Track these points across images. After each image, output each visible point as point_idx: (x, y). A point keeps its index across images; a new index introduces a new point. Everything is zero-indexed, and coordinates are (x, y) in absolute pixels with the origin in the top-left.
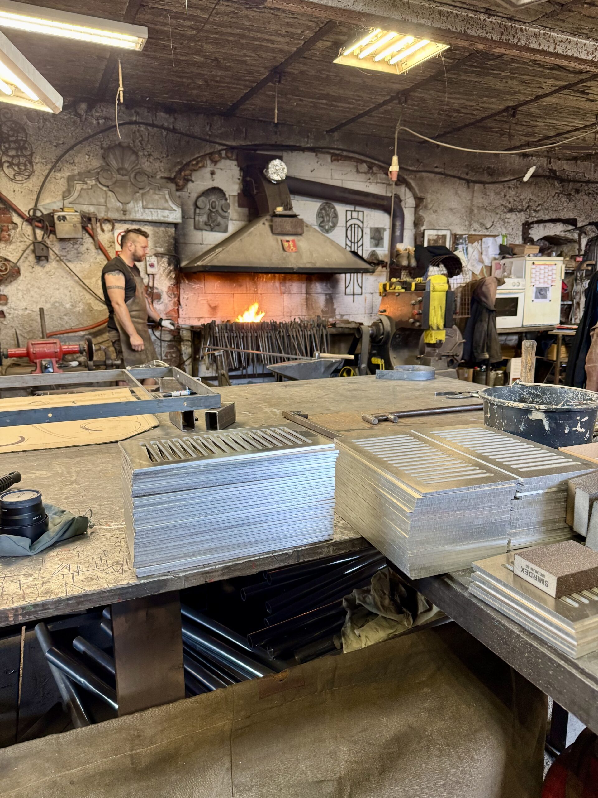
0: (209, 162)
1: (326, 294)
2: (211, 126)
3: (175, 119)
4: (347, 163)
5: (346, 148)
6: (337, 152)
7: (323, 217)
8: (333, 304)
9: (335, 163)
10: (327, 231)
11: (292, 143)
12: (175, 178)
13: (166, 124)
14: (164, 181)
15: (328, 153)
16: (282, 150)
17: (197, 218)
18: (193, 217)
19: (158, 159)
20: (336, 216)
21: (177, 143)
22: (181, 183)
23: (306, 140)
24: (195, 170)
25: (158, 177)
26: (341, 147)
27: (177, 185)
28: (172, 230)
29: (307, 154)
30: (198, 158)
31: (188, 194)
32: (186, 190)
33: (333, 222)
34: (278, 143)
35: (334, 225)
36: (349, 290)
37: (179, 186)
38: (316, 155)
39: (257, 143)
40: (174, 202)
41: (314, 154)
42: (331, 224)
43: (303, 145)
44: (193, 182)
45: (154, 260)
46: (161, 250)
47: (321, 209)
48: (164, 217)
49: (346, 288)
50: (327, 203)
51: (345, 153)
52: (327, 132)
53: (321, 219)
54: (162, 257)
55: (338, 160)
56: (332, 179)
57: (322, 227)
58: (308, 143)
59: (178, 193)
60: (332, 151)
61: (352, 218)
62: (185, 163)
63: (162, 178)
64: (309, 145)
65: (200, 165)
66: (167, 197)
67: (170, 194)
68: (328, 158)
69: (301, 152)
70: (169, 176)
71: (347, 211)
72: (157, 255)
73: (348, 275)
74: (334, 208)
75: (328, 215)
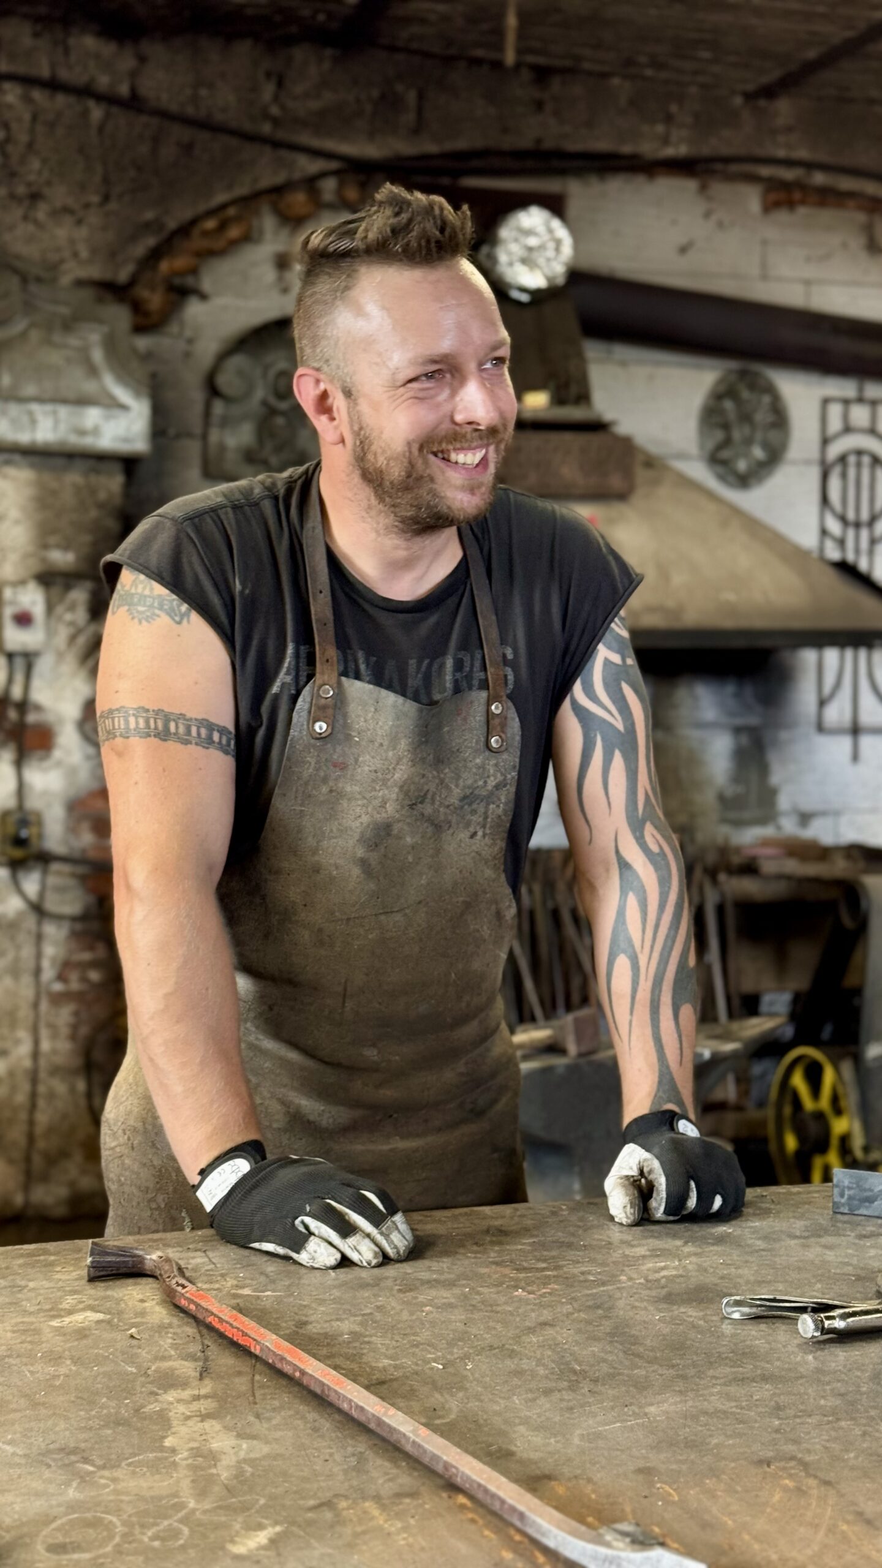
0: (268, 222)
1: (737, 731)
2: (280, 84)
3: (142, 59)
4: (827, 215)
5: (822, 157)
6: (788, 174)
7: (726, 427)
8: (764, 770)
9: (782, 216)
10: (744, 481)
11: (602, 145)
12: (133, 282)
13: (103, 81)
14: (87, 294)
15: (751, 178)
16: (562, 172)
17: (214, 436)
18: (198, 430)
19: (67, 210)
20: (780, 419)
21: (144, 149)
22: (155, 300)
23: (660, 128)
24: (212, 254)
25: (66, 280)
26: (803, 154)
27: (137, 307)
28: (113, 483)
29: (666, 186)
30: (223, 207)
31: (181, 346)
32: (174, 328)
33: (766, 446)
34: (548, 144)
35: (774, 457)
36: (837, 712)
37: (146, 314)
38: (703, 188)
39: (461, 144)
40: (124, 375)
41: (691, 185)
42: (758, 453)
43: (648, 149)
44: (203, 297)
45: (32, 599)
46: (63, 558)
47: (719, 396)
48: (82, 433)
49: (822, 703)
50: (743, 374)
51: (819, 178)
52: (749, 97)
53: (719, 435)
54: (68, 588)
55: (791, 205)
56: (764, 277)
57: (724, 463)
58: (666, 141)
59: (143, 343)
60: (765, 171)
61: (848, 429)
62: (172, 224)
63: (80, 283)
64: (670, 152)
65: (234, 232)
66: (98, 355)
67: (110, 345)
68: (752, 198)
69: (640, 180)
70: (108, 276)
71: (826, 402)
72: (48, 578)
73: (831, 655)
74: (771, 390)
75: (746, 418)
